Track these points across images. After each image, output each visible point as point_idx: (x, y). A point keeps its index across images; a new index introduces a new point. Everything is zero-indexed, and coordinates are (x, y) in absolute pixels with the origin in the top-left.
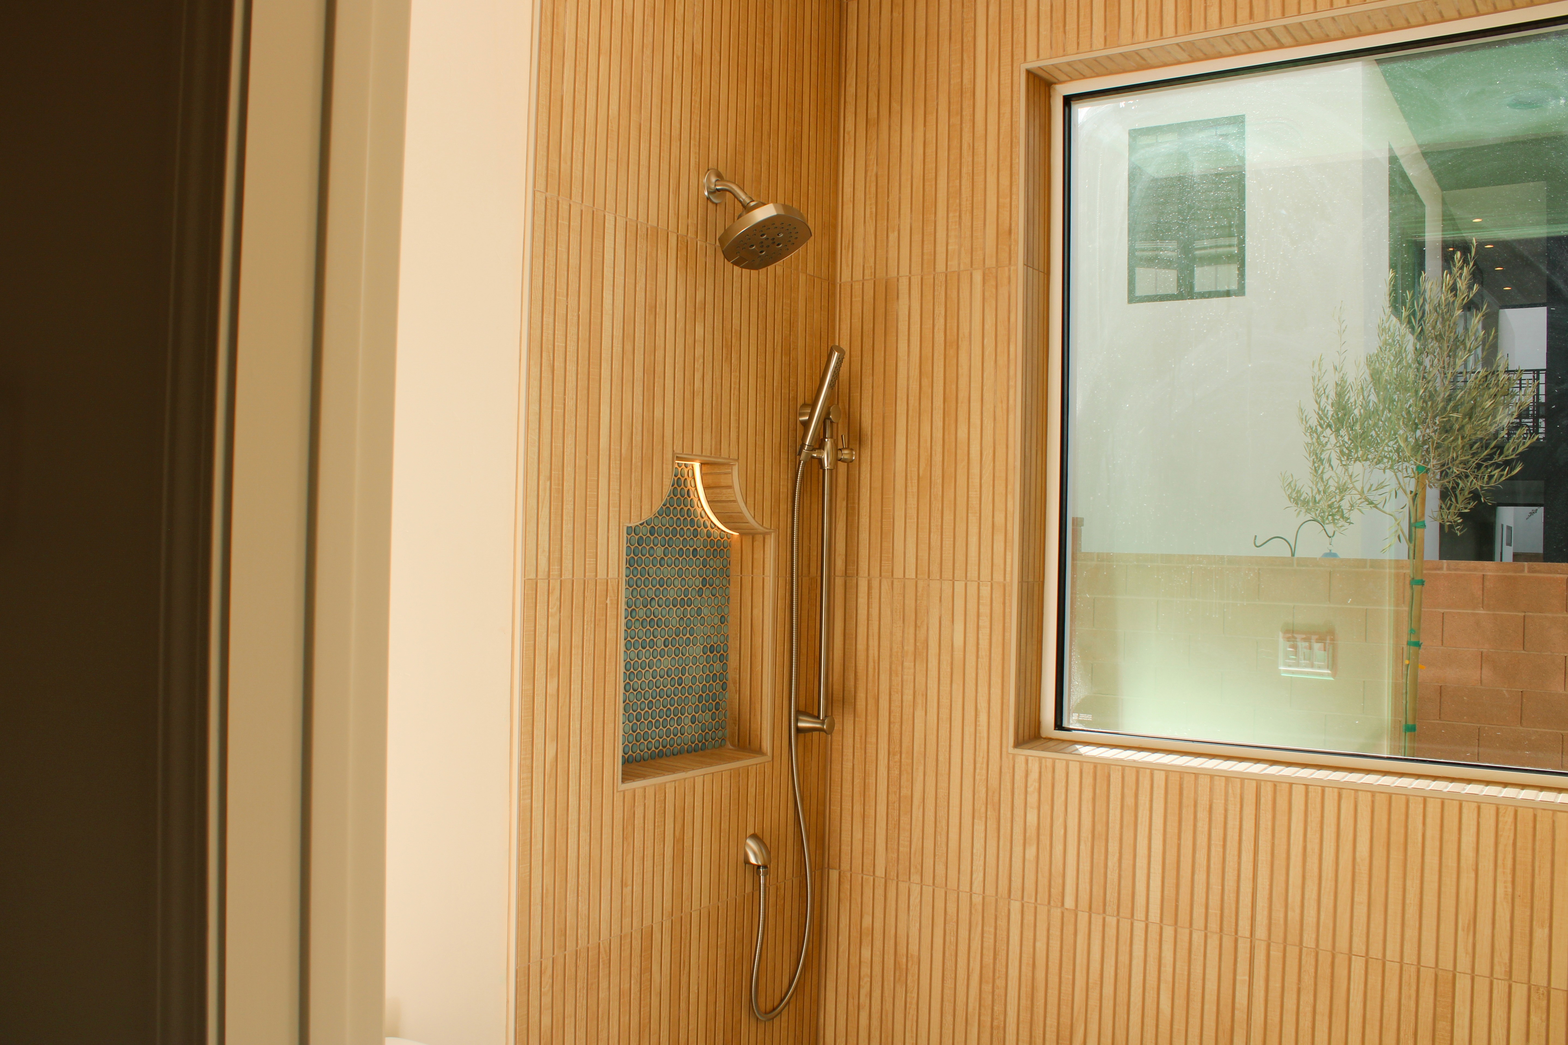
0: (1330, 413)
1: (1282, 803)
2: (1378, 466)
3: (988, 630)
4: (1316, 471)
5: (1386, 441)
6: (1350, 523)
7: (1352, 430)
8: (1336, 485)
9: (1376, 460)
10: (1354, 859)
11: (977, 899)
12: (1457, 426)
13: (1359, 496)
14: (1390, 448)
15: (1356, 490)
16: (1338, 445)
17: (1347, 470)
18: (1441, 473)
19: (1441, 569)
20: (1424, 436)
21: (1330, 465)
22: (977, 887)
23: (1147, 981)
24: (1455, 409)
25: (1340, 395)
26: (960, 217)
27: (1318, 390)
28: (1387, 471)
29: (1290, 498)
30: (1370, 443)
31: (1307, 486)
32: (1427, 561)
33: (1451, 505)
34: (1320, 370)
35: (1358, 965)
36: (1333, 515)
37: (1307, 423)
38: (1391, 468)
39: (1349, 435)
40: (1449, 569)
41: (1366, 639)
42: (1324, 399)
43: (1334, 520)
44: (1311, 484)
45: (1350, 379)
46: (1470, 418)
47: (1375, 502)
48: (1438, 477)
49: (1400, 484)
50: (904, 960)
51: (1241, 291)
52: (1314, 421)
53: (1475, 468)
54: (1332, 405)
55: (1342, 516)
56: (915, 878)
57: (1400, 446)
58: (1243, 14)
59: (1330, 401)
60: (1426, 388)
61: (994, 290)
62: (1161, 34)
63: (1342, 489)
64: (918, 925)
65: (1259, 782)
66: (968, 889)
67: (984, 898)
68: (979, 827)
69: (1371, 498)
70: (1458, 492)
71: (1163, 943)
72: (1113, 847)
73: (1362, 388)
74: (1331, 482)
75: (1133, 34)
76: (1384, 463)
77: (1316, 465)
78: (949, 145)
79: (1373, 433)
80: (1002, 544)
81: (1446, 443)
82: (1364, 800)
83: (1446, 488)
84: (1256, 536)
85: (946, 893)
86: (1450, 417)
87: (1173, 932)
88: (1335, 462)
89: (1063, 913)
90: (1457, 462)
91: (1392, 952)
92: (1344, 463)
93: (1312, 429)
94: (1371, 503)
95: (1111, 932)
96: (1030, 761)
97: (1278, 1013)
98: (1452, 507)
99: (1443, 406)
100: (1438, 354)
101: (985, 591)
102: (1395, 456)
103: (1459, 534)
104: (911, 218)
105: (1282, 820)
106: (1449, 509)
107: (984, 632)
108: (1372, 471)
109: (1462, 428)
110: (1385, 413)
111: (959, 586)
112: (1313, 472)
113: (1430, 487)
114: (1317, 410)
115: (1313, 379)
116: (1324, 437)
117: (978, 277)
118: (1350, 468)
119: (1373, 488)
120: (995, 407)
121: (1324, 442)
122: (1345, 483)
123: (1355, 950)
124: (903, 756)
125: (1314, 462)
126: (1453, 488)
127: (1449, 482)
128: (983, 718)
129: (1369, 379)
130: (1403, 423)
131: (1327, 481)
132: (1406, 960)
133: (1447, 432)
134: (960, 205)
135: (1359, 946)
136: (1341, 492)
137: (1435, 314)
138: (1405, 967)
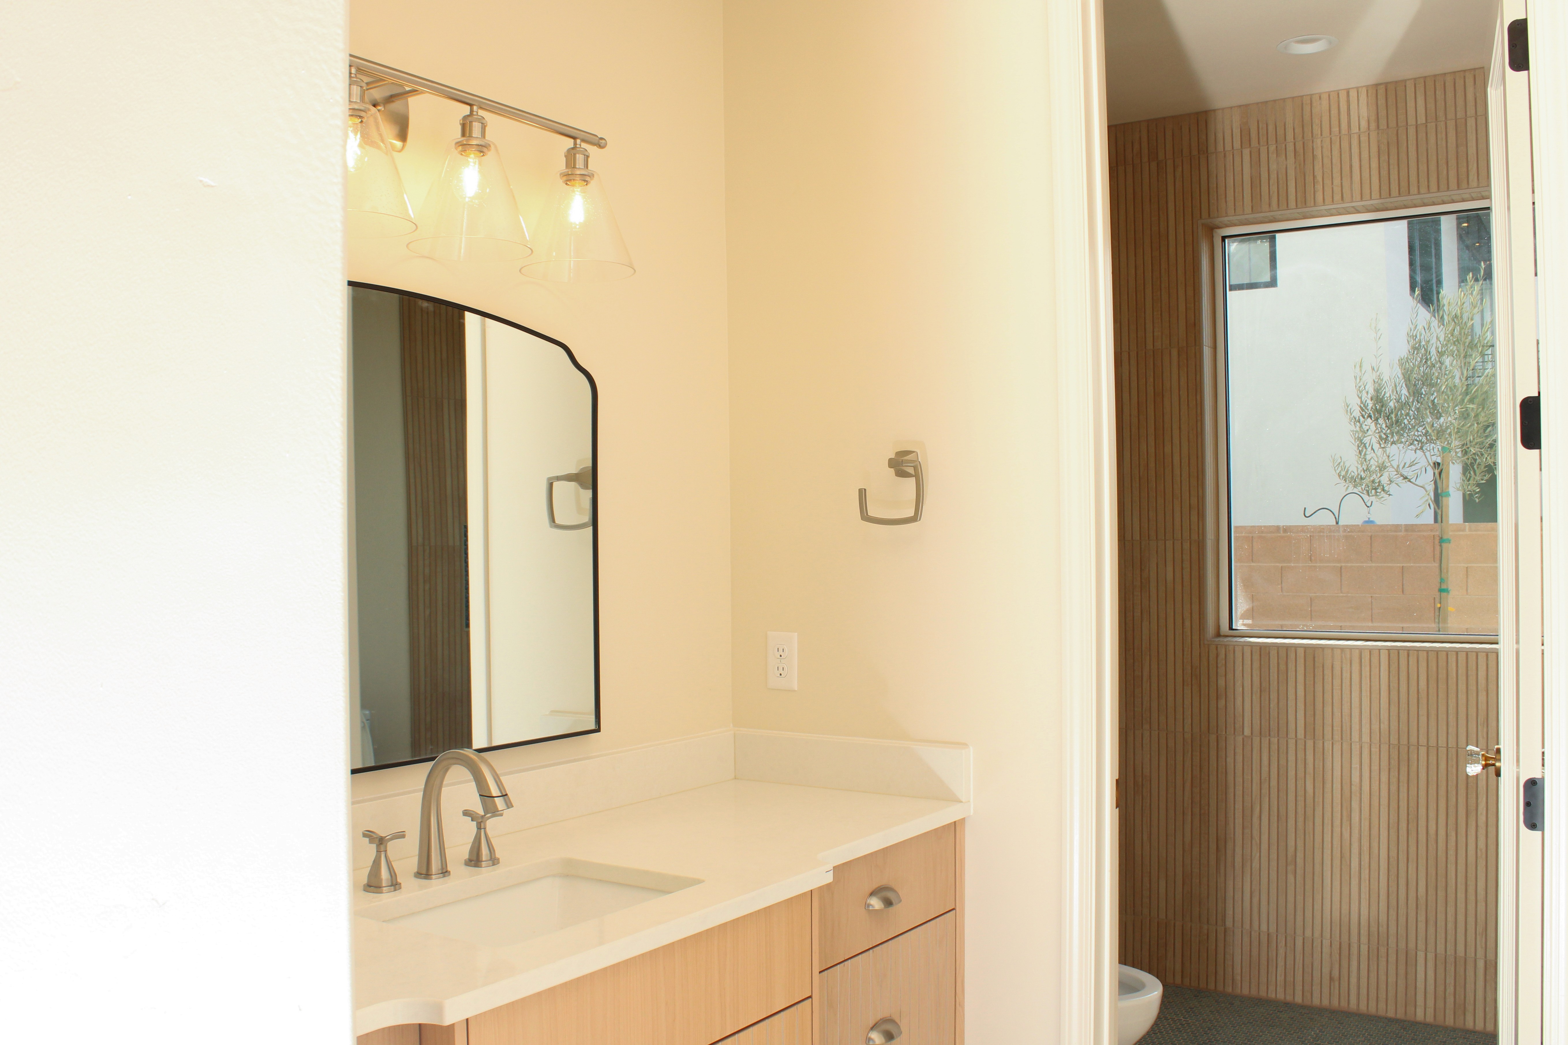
0: (1370, 406)
1: (1375, 661)
2: (1410, 447)
3: (1189, 570)
4: (1360, 452)
5: (1416, 427)
6: (1390, 495)
7: (1388, 419)
8: (1376, 464)
9: (1407, 443)
10: (1418, 690)
11: (1188, 736)
12: (1473, 415)
13: (1396, 473)
14: (1419, 433)
15: (1393, 467)
16: (1377, 431)
17: (1385, 452)
18: (1462, 451)
19: (1464, 530)
20: (1447, 423)
21: (1372, 449)
22: (1187, 728)
23: (1298, 774)
24: (1471, 401)
25: (1377, 391)
26: (1161, 314)
27: (1360, 387)
28: (1417, 451)
29: (1339, 476)
30: (1402, 429)
31: (1354, 466)
32: (1451, 524)
33: (1470, 477)
34: (1361, 370)
35: (1422, 751)
36: (1376, 489)
37: (1351, 414)
38: (1421, 448)
39: (1386, 424)
40: (1470, 530)
41: (1403, 592)
42: (1364, 393)
43: (1376, 492)
44: (1357, 465)
45: (1386, 377)
46: (1483, 409)
47: (1409, 477)
48: (1459, 455)
49: (1428, 462)
50: (1140, 780)
51: (1272, 283)
52: (1357, 413)
53: (1488, 448)
54: (1372, 399)
55: (1383, 490)
56: (1146, 726)
57: (1428, 431)
58: (1337, 197)
59: (1369, 396)
60: (1447, 385)
61: (1185, 361)
62: (1287, 207)
63: (1382, 468)
64: (1149, 756)
65: (1361, 650)
66: (1181, 730)
67: (1192, 735)
68: (1188, 691)
69: (1405, 474)
70: (1475, 467)
71: (1307, 750)
72: (1274, 696)
73: (1396, 386)
74: (1372, 462)
75: (1270, 205)
76: (1415, 445)
77: (1360, 449)
78: (1152, 269)
79: (1406, 421)
80: (1196, 517)
81: (1464, 428)
82: (1423, 656)
83: (1466, 464)
84: (1305, 508)
85: (1167, 734)
86: (1467, 407)
87: (1312, 744)
88: (1376, 446)
89: (1243, 739)
90: (1474, 443)
91: (1442, 742)
92: (1382, 446)
93: (1355, 419)
94: (1405, 478)
95: (1274, 747)
96: (1219, 648)
97: (1378, 785)
98: (1472, 479)
99: (1461, 399)
100: (1456, 355)
101: (1186, 546)
102: (1424, 439)
103: (1477, 501)
104: (1128, 315)
105: (1375, 671)
106: (1469, 480)
107: (1187, 571)
108: (1405, 452)
109: (1476, 416)
110: (1414, 404)
111: (1169, 544)
112: (1357, 454)
113: (1453, 463)
114: (1359, 404)
115: (1355, 378)
116: (1366, 425)
117: (1175, 353)
118: (1388, 450)
119: (1406, 466)
120: (1188, 433)
121: (1366, 429)
122: (1383, 463)
123: (1420, 743)
124: (1135, 651)
125: (1358, 447)
126: (1471, 463)
127: (1468, 459)
128: (1187, 623)
129: (1401, 376)
130: (1430, 412)
131: (1369, 460)
132: (1450, 746)
133: (1465, 418)
134: (1161, 307)
135: (1423, 741)
136: (1380, 470)
137: (1453, 323)
138: (1449, 749)
